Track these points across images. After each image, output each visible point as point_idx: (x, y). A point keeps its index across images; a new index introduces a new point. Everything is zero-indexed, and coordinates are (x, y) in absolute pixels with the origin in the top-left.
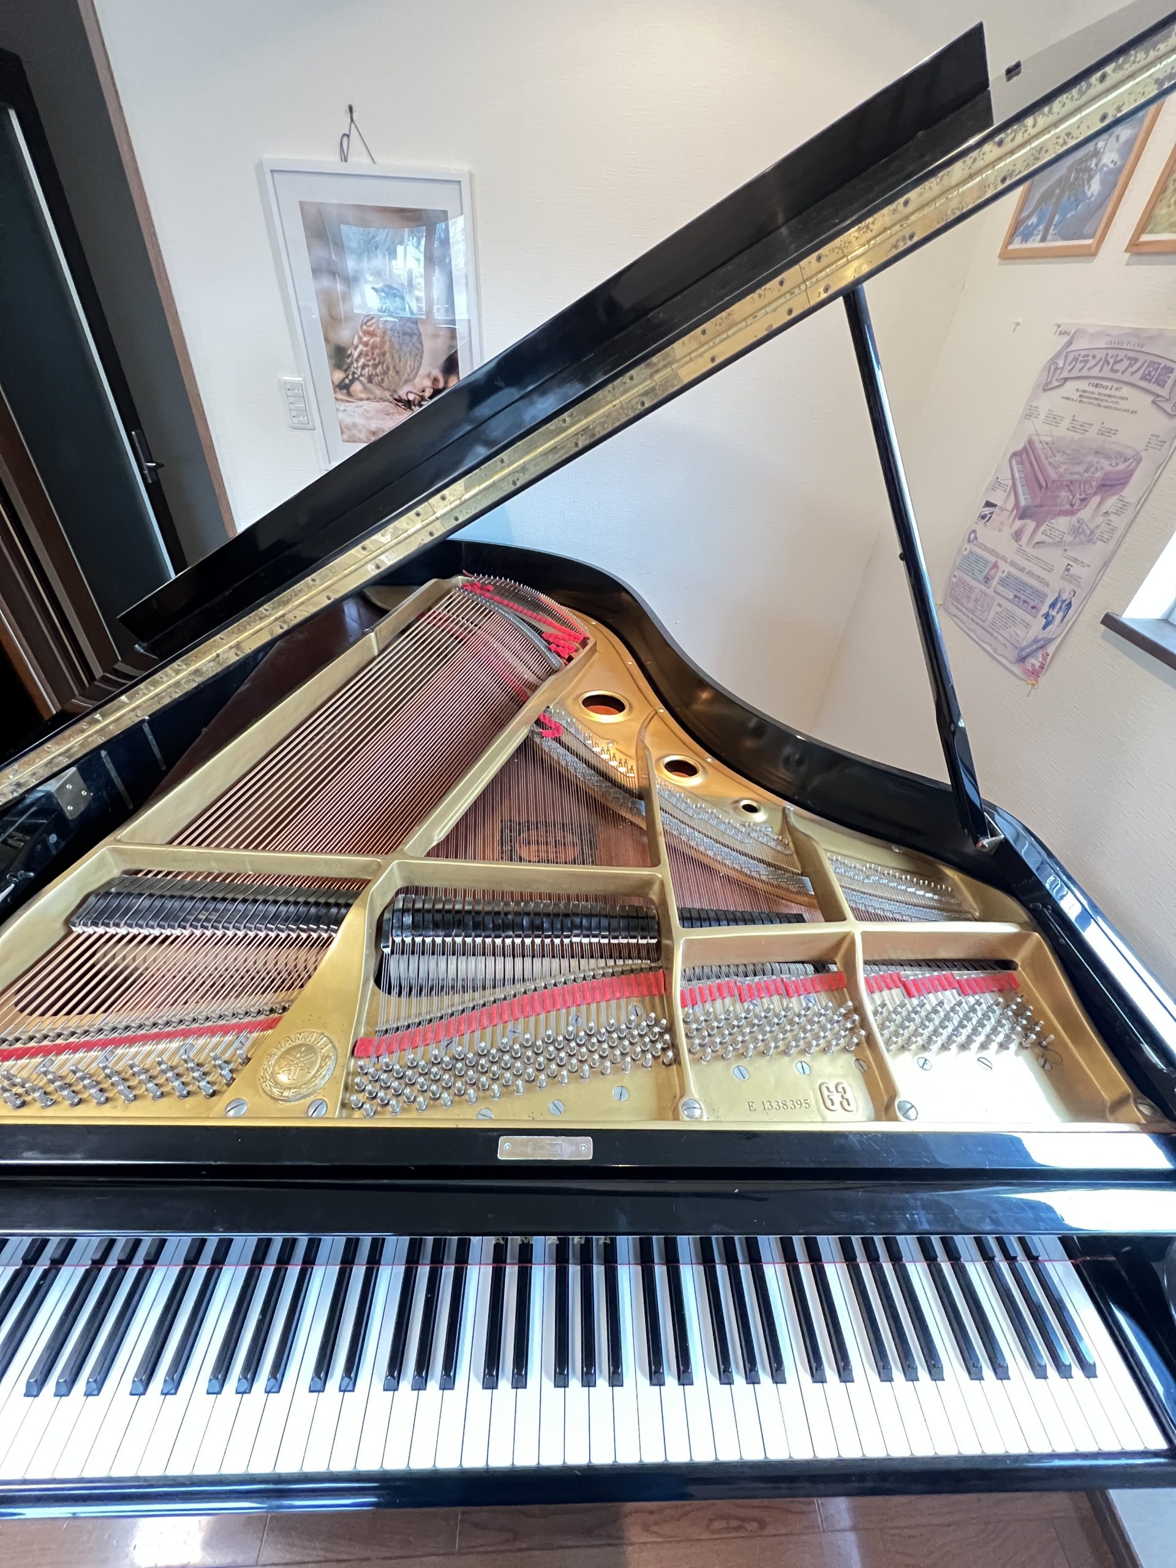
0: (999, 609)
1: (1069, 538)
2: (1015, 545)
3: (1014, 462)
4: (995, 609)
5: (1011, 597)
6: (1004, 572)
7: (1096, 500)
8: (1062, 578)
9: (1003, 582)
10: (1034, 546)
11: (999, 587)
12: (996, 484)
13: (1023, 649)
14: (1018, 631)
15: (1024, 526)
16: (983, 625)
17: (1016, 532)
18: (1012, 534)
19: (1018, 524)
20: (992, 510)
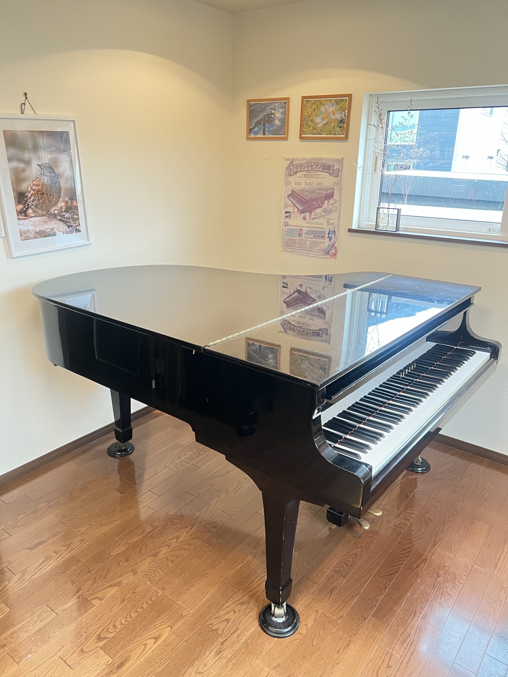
0: (310, 242)
1: (324, 214)
2: (305, 221)
3: (290, 198)
4: (308, 243)
5: (312, 237)
6: (305, 230)
7: (326, 202)
8: (327, 225)
9: (306, 234)
10: (312, 220)
12: (286, 206)
13: (326, 250)
14: (321, 246)
15: (305, 215)
16: (306, 249)
17: (303, 218)
18: (302, 219)
19: (302, 215)
20: (289, 214)
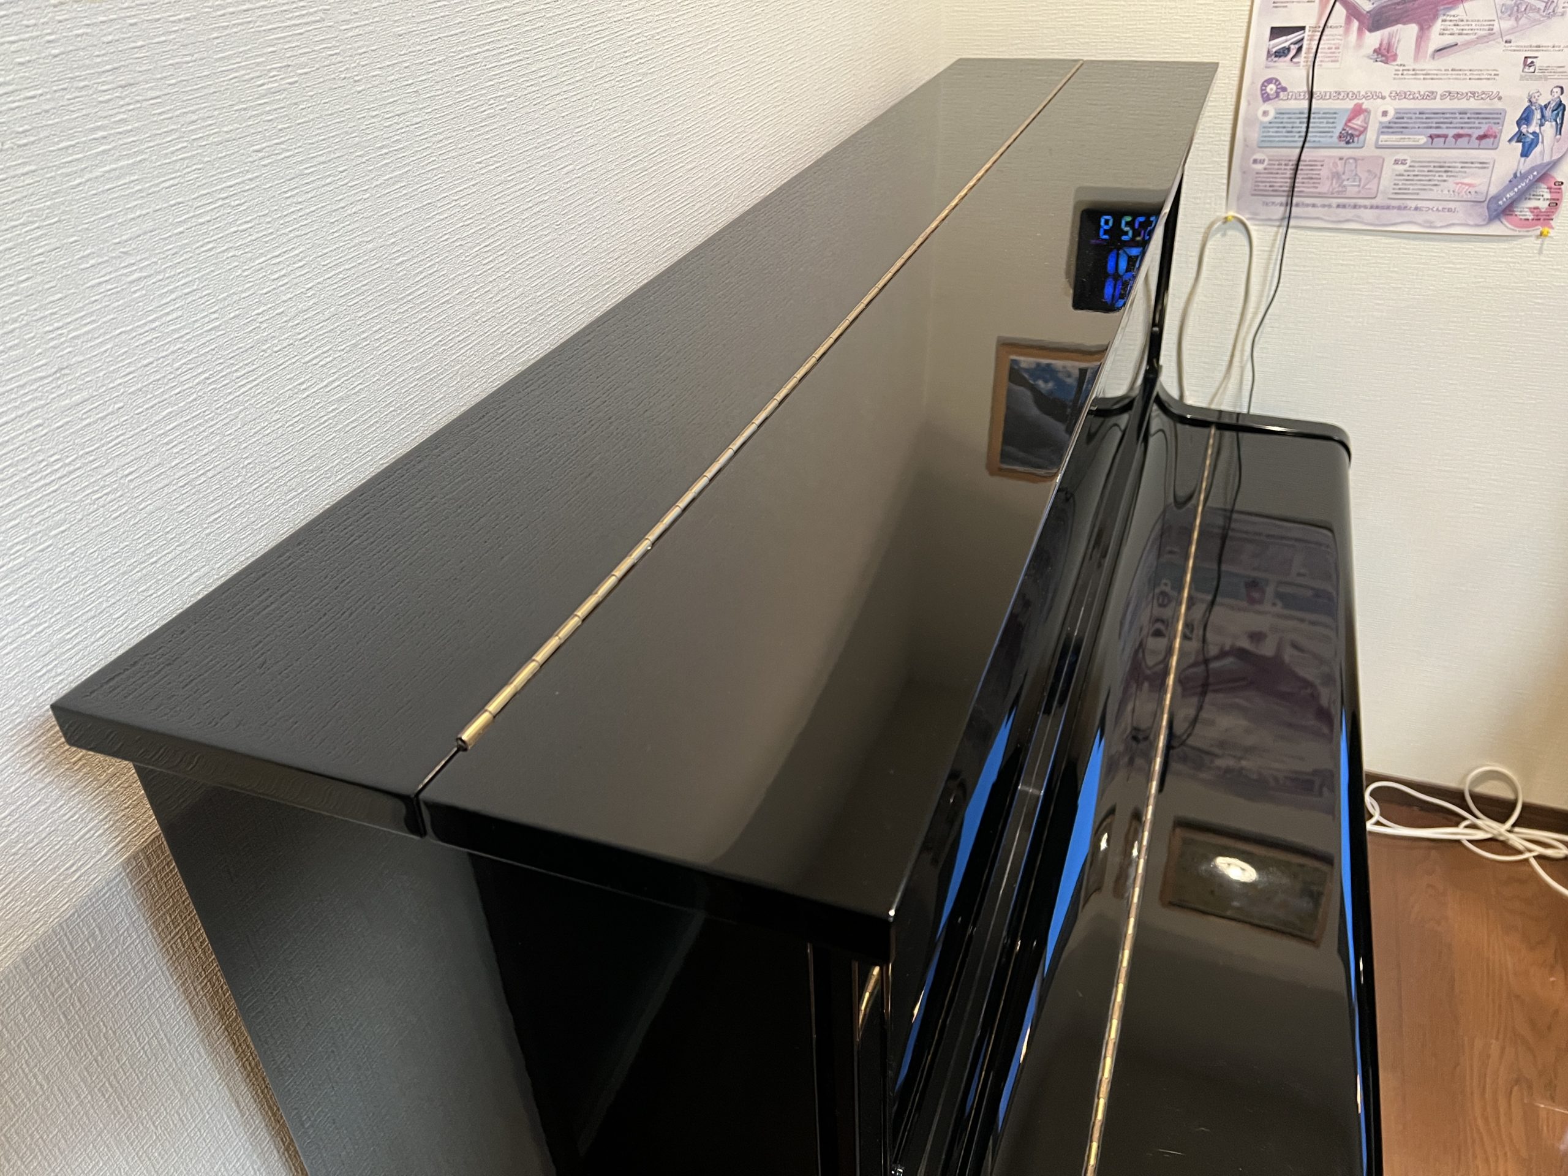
0: (1401, 168)
1: (1507, 24)
2: (1390, 69)
4: (1389, 172)
5: (1423, 140)
6: (1384, 113)
8: (1522, 78)
9: (1386, 128)
10: (1433, 56)
11: (1382, 137)
13: (1496, 198)
14: (1466, 181)
15: (1391, 36)
16: (1374, 202)
17: (1377, 51)
18: (1369, 57)
19: (1373, 39)
20: (1295, 37)
